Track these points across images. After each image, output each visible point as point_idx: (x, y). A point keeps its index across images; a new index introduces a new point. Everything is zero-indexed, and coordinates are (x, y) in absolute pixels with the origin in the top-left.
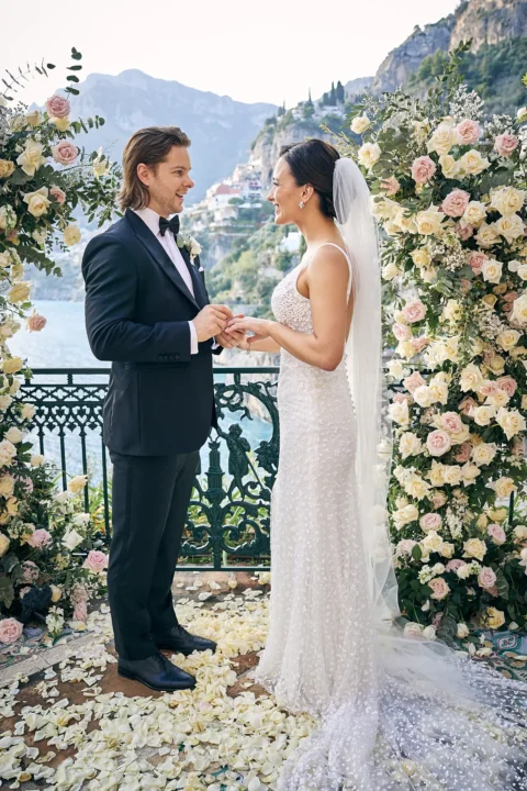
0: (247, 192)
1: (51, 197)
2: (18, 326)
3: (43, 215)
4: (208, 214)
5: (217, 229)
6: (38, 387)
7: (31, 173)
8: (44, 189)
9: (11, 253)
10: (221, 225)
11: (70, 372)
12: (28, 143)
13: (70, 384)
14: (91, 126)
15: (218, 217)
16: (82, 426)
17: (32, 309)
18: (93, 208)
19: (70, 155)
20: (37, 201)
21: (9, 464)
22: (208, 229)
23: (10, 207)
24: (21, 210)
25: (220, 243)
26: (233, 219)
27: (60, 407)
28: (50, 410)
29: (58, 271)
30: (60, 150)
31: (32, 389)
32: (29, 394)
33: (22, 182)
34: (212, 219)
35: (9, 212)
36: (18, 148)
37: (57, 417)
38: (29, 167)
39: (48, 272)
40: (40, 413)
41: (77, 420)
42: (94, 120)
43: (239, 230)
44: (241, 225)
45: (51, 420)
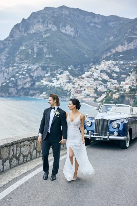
0: (132, 84)
4: (124, 89)
5: (126, 93)
10: (127, 92)
15: (126, 90)
22: (124, 93)
25: (127, 96)
26: (129, 91)
34: (125, 91)
43: (131, 93)
44: (131, 92)
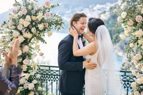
1: (44, 25)
2: (37, 55)
3: (42, 30)
6: (42, 70)
7: (40, 20)
8: (43, 24)
9: (35, 38)
11: (50, 67)
12: (39, 13)
13: (50, 70)
14: (56, 6)
16: (52, 81)
17: (40, 51)
18: (56, 26)
19: (49, 16)
20: (41, 27)
21: (32, 89)
23: (35, 28)
24: (37, 28)
27: (47, 75)
28: (44, 76)
29: (46, 43)
30: (46, 15)
31: (40, 70)
32: (40, 71)
33: (38, 22)
35: (34, 29)
36: (37, 14)
37: (46, 78)
38: (39, 18)
39: (43, 43)
40: (42, 76)
41: (51, 79)
42: (57, 5)
45: (44, 78)
